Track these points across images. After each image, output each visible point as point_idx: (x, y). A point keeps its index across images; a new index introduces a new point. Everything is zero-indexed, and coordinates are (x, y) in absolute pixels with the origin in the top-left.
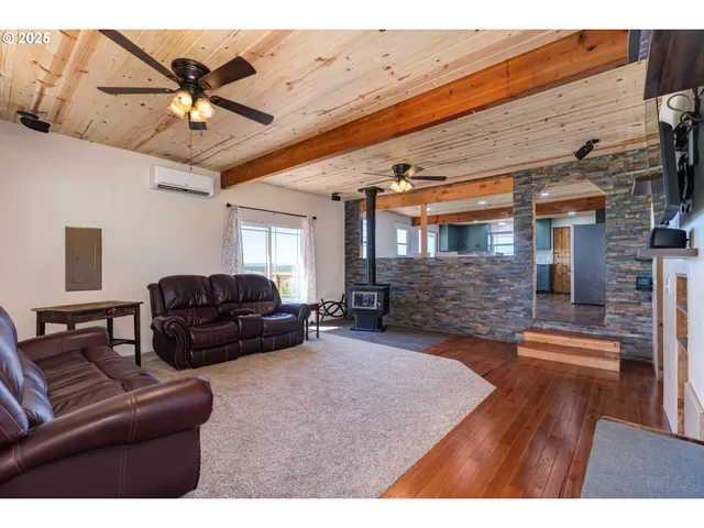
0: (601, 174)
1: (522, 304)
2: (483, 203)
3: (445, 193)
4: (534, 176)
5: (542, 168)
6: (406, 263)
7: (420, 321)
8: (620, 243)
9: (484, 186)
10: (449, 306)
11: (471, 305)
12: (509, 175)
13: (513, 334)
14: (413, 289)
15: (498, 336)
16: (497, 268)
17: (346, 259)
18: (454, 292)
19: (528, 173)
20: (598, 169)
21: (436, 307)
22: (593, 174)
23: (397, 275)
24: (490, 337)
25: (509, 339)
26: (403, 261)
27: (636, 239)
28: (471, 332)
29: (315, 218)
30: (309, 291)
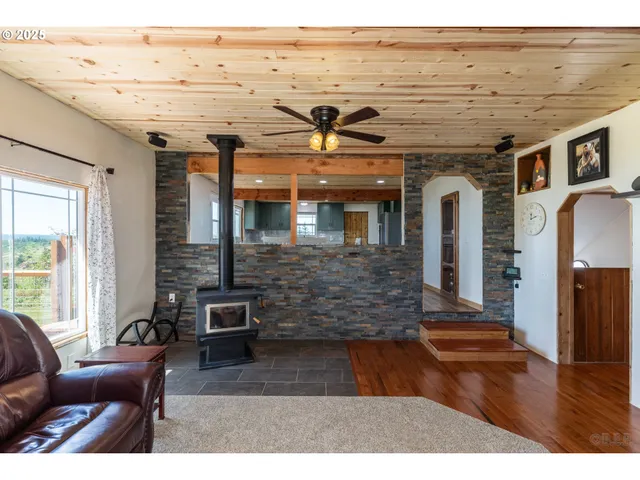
0: (480, 170)
1: (412, 298)
2: (324, 182)
3: (324, 164)
4: (424, 162)
5: (431, 155)
6: (268, 252)
7: (292, 329)
8: (493, 236)
9: (372, 164)
10: (332, 306)
11: (358, 302)
12: (399, 156)
13: (404, 331)
14: (280, 287)
15: (388, 336)
16: (388, 259)
17: (158, 244)
18: (337, 288)
19: (418, 157)
20: (477, 166)
21: (313, 308)
22: (474, 170)
23: (255, 268)
24: (379, 338)
25: (400, 337)
26: (265, 249)
27: (503, 233)
28: (358, 335)
29: (110, 171)
30: (103, 313)
